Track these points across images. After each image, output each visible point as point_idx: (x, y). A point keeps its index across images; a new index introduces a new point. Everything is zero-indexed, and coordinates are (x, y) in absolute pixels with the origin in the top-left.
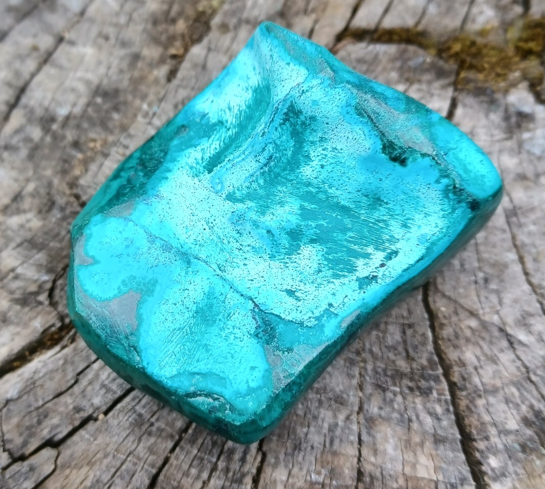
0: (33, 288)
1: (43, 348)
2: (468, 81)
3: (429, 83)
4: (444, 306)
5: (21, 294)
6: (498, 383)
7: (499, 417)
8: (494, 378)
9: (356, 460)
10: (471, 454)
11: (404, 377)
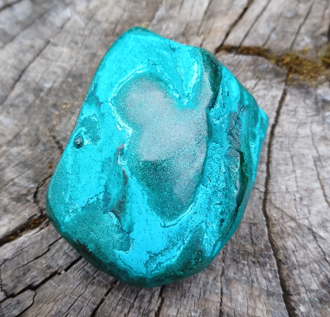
0: (24, 192)
1: (29, 229)
2: (294, 80)
3: (271, 80)
4: (275, 213)
5: (17, 195)
6: (307, 261)
7: (307, 282)
8: (304, 258)
9: (219, 304)
10: (289, 303)
11: (250, 255)
